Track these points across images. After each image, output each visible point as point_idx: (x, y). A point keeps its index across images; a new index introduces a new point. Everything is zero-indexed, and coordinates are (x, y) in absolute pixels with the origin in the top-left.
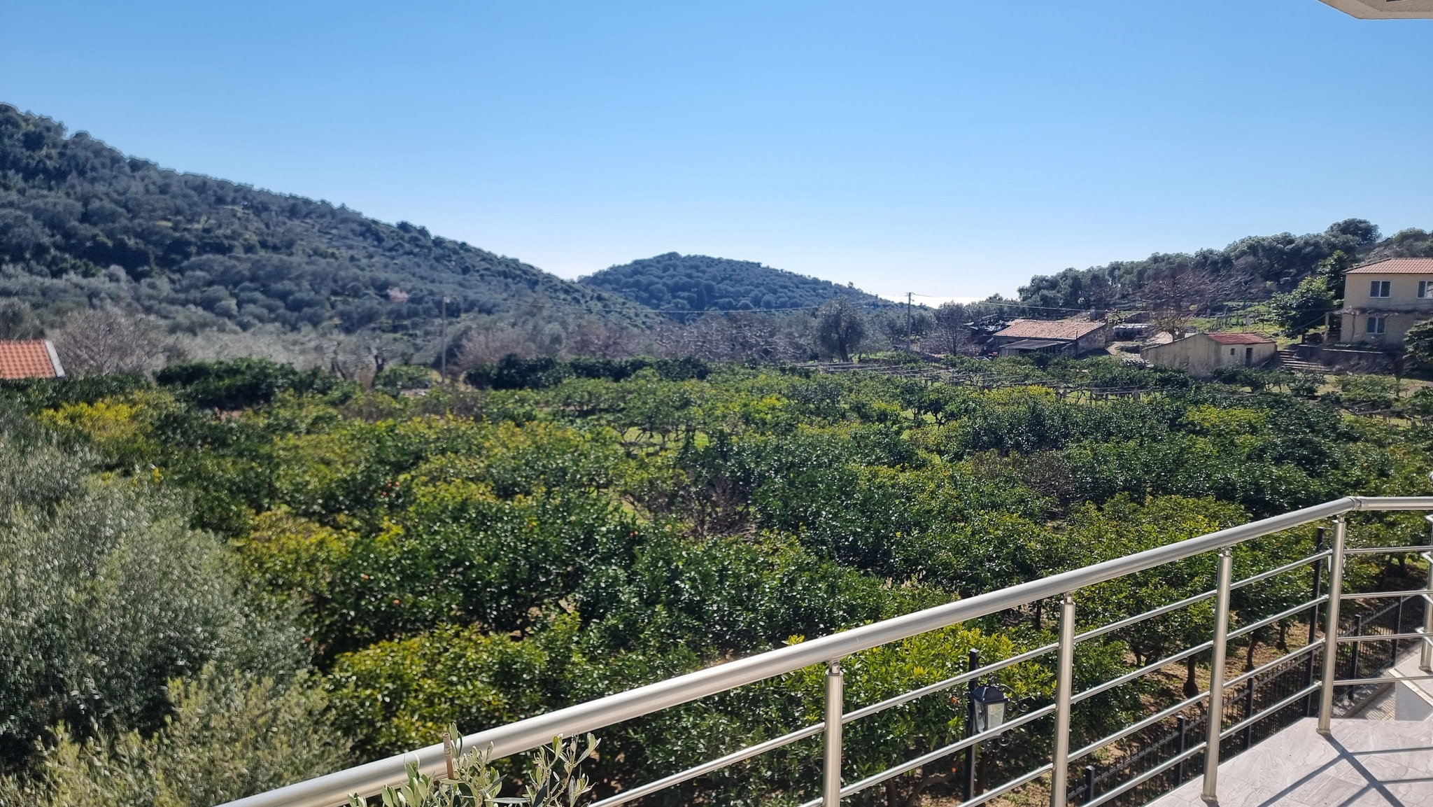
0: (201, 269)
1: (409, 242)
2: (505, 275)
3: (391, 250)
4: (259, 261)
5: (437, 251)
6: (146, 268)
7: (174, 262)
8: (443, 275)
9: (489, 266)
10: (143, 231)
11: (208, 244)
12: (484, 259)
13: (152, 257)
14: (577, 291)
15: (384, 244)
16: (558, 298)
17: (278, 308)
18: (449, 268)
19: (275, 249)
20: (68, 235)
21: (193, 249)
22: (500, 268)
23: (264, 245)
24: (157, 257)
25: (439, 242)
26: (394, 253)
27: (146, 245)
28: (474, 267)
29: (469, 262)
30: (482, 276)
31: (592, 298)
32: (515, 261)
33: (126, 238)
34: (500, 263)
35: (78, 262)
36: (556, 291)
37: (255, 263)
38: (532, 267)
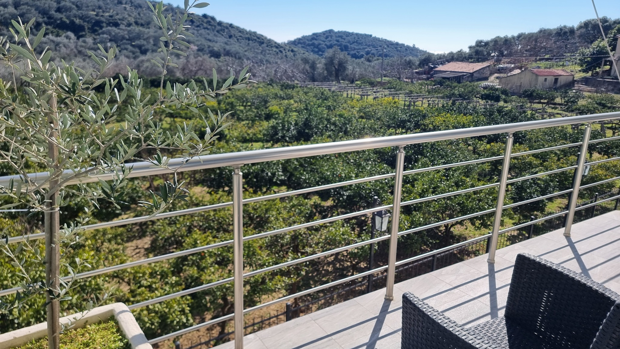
0: (107, 34)
1: (206, 23)
2: (249, 39)
3: (198, 26)
4: (130, 31)
5: (219, 28)
6: (84, 33)
7: (96, 31)
8: (219, 39)
9: (241, 35)
10: (83, 16)
11: (110, 23)
12: (240, 32)
13: (86, 28)
14: (282, 47)
15: (195, 24)
16: (272, 50)
17: (137, 52)
18: (223, 35)
19: (142, 25)
20: (50, 17)
21: (104, 25)
22: (247, 36)
23: (137, 23)
24: (88, 28)
25: (220, 24)
26: (199, 28)
27: (84, 22)
28: (234, 35)
29: (233, 32)
30: (238, 39)
31: (289, 51)
32: (255, 33)
33: (75, 19)
34: (247, 34)
35: (54, 30)
36: (272, 47)
37: (129, 32)
38: (262, 36)
